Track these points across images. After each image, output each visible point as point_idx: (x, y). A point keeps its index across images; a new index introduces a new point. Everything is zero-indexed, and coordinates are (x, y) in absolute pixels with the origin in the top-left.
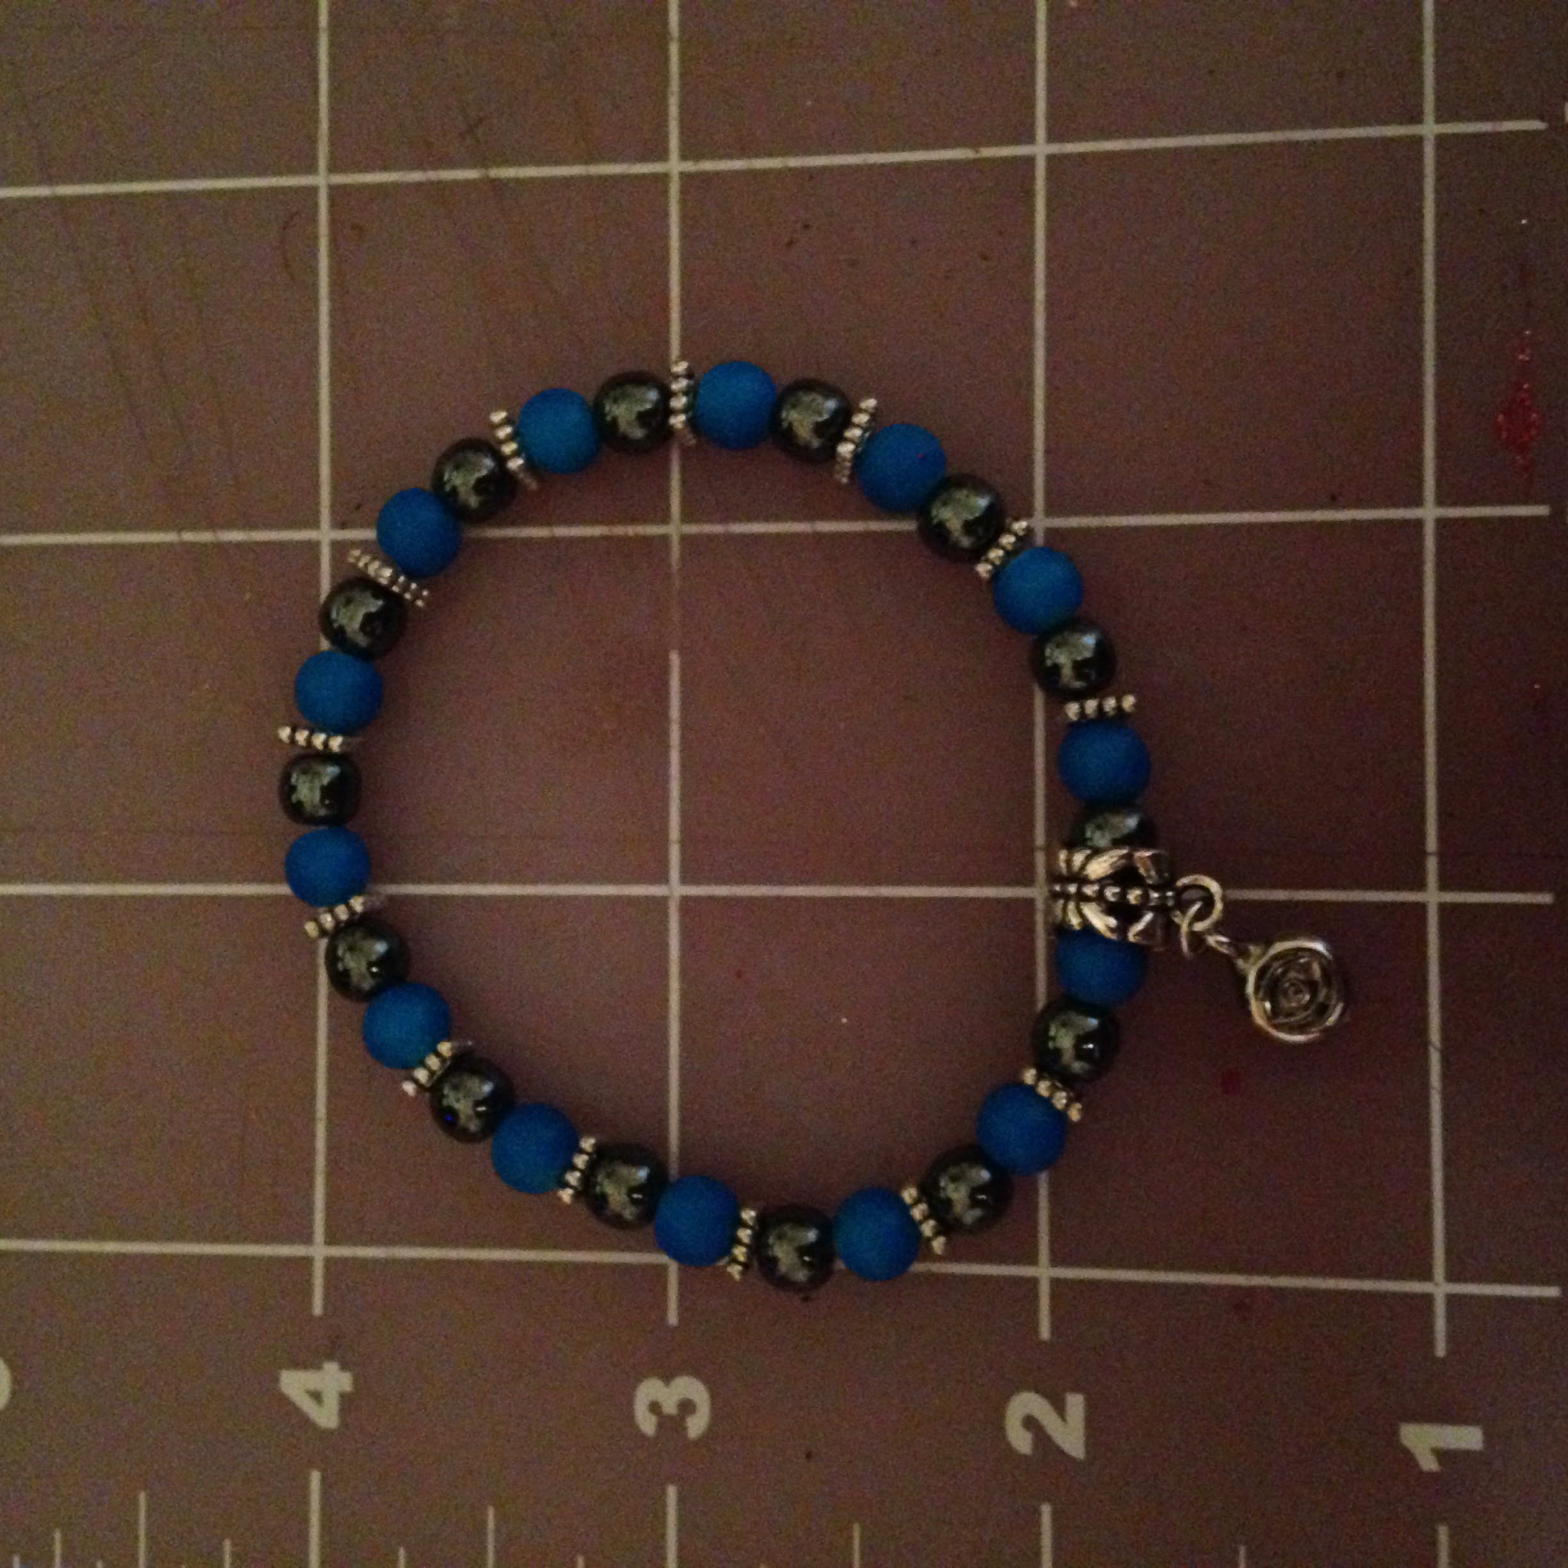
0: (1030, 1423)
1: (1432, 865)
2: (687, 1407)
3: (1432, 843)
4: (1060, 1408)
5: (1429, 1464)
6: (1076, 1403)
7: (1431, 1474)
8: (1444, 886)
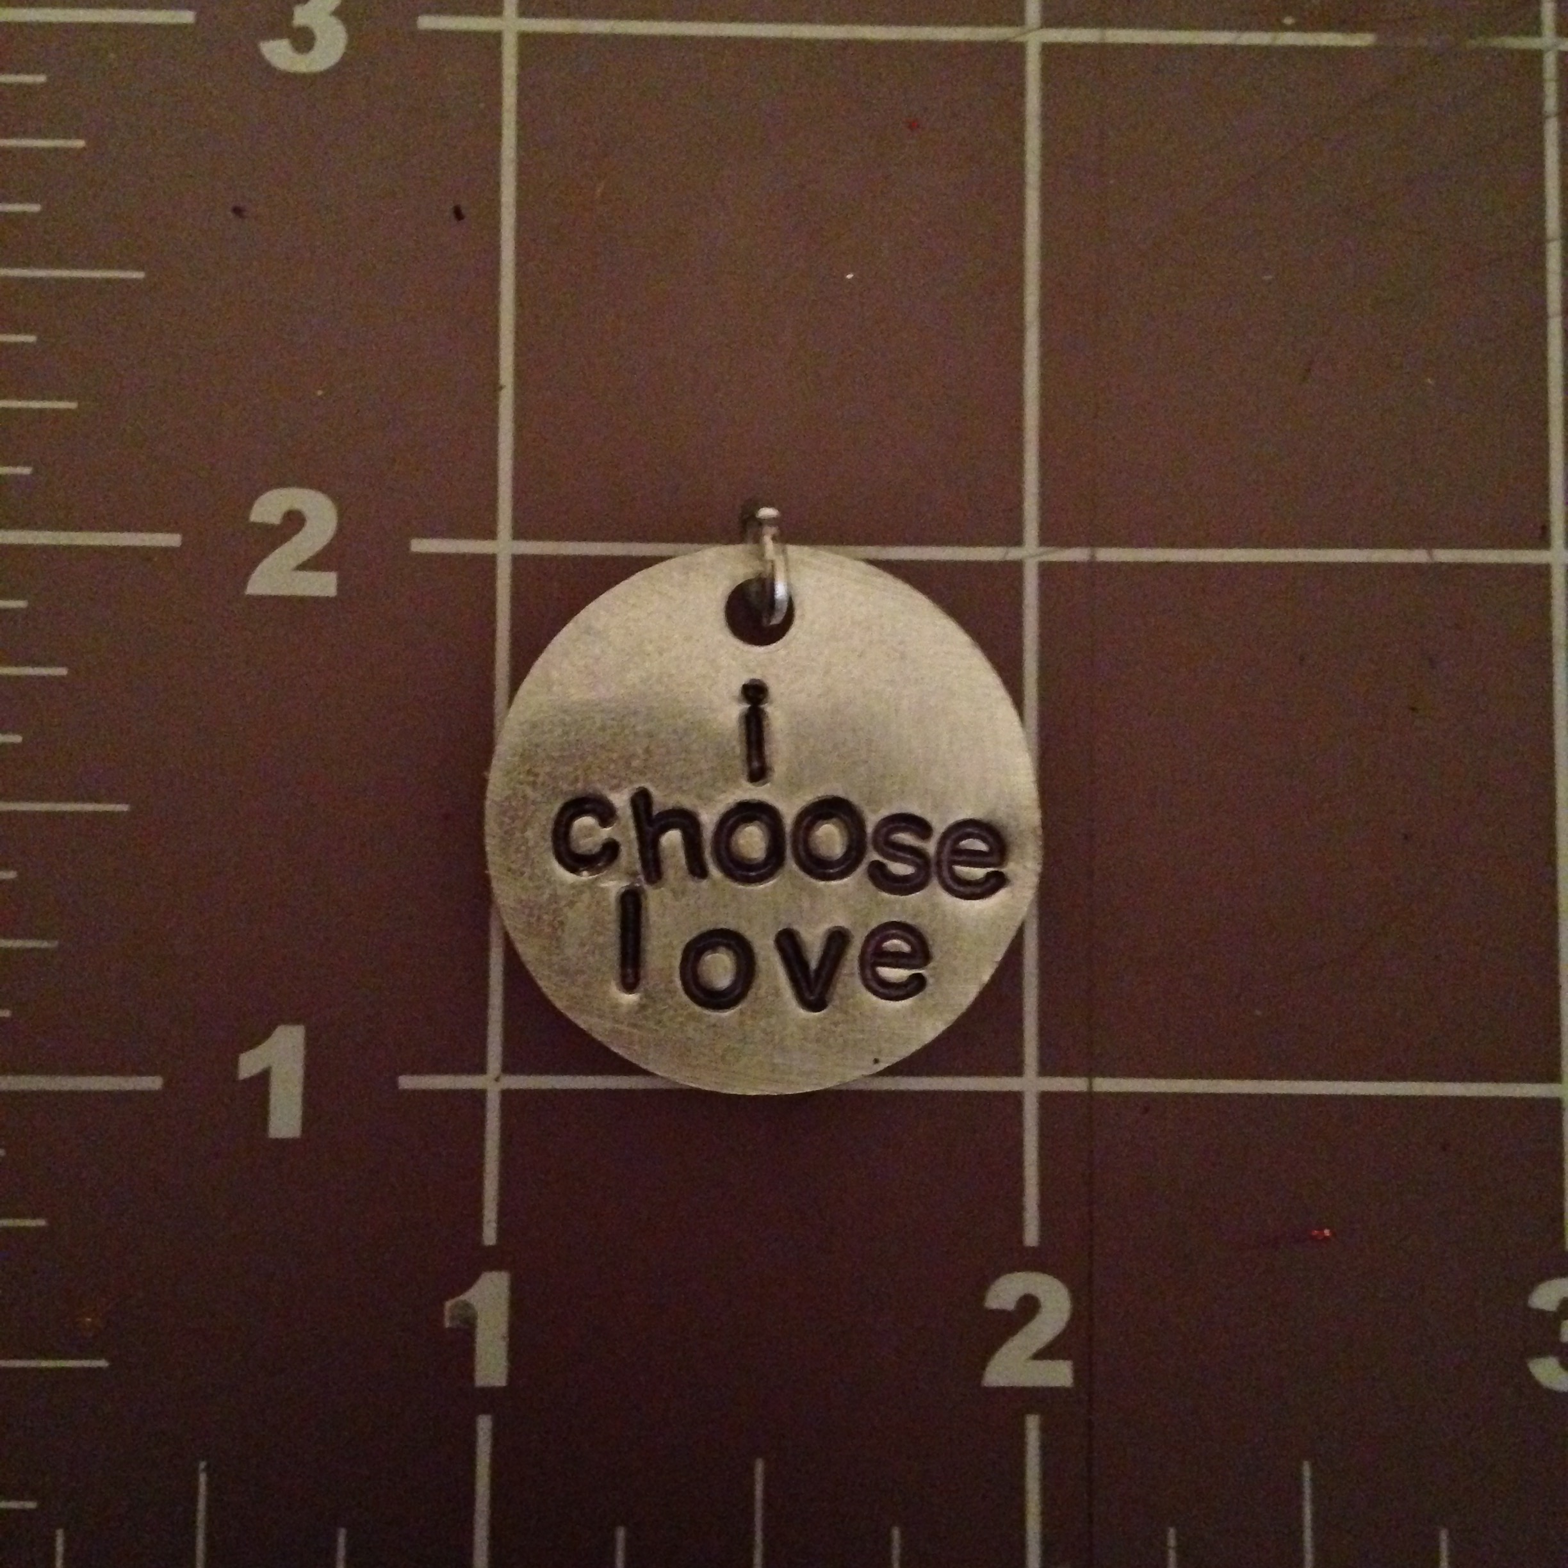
0: (294, 521)
1: (1078, 1084)
2: (304, 40)
3: (1105, 1085)
4: (315, 564)
5: (249, 1064)
6: (324, 584)
7: (235, 1064)
8: (1046, 1098)
